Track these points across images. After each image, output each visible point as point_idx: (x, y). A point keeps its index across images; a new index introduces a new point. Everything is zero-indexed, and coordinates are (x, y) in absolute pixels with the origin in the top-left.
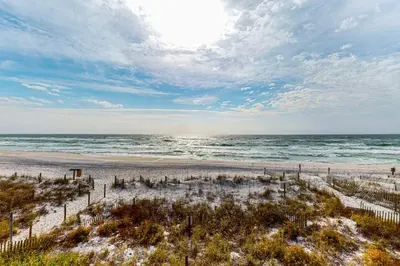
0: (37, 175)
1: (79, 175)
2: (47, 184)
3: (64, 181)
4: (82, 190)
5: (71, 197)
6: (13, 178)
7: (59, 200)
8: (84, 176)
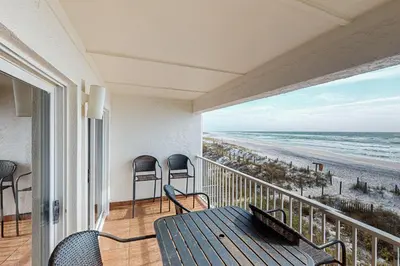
0: (288, 162)
1: (321, 169)
2: (295, 170)
3: (307, 171)
4: (320, 182)
5: (310, 184)
6: (276, 161)
7: (301, 184)
8: (325, 171)
